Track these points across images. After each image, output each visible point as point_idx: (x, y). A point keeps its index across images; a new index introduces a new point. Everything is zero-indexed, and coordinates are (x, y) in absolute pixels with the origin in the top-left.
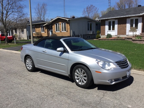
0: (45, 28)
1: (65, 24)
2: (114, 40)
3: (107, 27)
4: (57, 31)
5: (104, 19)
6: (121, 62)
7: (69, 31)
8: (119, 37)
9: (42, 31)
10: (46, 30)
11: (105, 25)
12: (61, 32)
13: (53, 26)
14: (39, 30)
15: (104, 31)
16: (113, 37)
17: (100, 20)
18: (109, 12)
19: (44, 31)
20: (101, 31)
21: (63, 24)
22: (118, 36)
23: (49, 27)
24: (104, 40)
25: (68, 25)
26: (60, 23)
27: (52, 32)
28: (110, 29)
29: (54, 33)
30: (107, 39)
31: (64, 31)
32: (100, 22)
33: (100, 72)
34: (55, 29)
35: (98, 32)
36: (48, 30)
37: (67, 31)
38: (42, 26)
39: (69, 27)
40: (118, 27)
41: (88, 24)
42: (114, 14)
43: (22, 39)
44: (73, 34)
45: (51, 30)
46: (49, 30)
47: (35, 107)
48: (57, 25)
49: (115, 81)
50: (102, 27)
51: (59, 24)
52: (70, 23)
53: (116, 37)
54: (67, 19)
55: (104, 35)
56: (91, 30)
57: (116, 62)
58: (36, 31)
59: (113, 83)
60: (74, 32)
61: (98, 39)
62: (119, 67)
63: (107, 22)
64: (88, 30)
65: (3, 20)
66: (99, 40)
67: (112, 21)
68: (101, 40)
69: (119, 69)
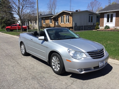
0: (52, 20)
1: (68, 16)
2: (111, 31)
3: (105, 19)
4: (62, 22)
5: (103, 12)
6: (93, 52)
7: (71, 22)
8: (116, 29)
9: (50, 23)
10: (54, 21)
11: (103, 17)
12: (65, 23)
13: (59, 19)
14: (48, 21)
15: (103, 22)
16: (110, 28)
17: (99, 13)
18: (109, 6)
19: (52, 23)
20: (100, 23)
21: (66, 16)
22: (116, 27)
23: (56, 19)
24: (102, 31)
25: (71, 17)
26: (65, 16)
27: (58, 23)
28: (108, 21)
29: (59, 24)
30: (105, 30)
31: (68, 23)
32: (100, 14)
33: (70, 61)
34: (60, 21)
35: (97, 23)
36: (54, 22)
37: (70, 23)
38: (50, 18)
39: (72, 20)
40: (116, 19)
41: (90, 16)
42: (113, 8)
43: (35, 28)
44: (75, 25)
45: (57, 22)
46: (56, 22)
47: (5, 88)
48: (62, 17)
49: (85, 70)
50: (101, 19)
51: (63, 17)
52: (73, 16)
53: (113, 28)
54: (70, 13)
55: (103, 26)
56: (92, 22)
57: (88, 52)
58: (45, 23)
59: (83, 72)
60: (76, 23)
61: (96, 29)
62: (90, 58)
63: (106, 15)
64: (89, 22)
65: (19, 13)
66: (98, 30)
67: (110, 14)
68: (99, 30)
69: (90, 59)
